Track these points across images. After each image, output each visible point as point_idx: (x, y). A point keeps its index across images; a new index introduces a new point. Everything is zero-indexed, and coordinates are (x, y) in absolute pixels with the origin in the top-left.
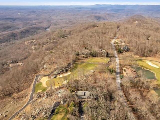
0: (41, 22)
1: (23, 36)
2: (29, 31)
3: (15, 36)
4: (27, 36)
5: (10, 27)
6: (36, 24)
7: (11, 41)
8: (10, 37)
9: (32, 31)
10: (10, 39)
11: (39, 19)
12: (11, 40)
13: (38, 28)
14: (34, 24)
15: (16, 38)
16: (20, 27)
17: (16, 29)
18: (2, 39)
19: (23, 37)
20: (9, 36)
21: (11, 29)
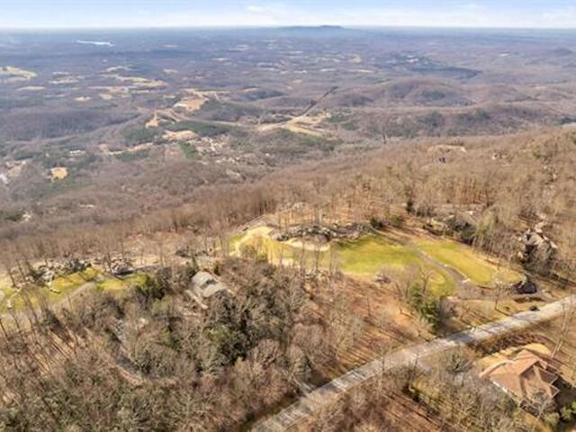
0: (565, 93)
1: (461, 130)
2: (488, 118)
3: (435, 125)
4: (473, 131)
5: (442, 96)
6: (539, 98)
7: (418, 135)
8: (422, 124)
9: (501, 119)
10: (419, 128)
11: (565, 82)
12: (420, 132)
13: (530, 115)
14: (529, 98)
15: (437, 130)
16: (474, 101)
17: (456, 103)
18: (399, 125)
19: (458, 133)
20: (421, 121)
21: (443, 100)
